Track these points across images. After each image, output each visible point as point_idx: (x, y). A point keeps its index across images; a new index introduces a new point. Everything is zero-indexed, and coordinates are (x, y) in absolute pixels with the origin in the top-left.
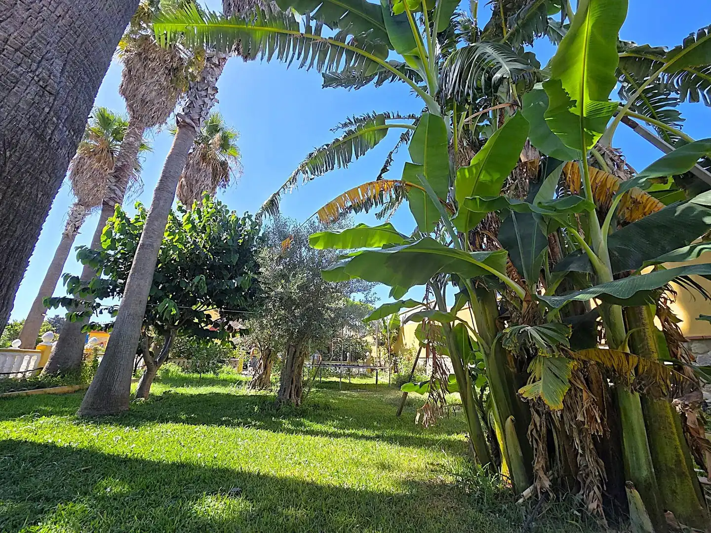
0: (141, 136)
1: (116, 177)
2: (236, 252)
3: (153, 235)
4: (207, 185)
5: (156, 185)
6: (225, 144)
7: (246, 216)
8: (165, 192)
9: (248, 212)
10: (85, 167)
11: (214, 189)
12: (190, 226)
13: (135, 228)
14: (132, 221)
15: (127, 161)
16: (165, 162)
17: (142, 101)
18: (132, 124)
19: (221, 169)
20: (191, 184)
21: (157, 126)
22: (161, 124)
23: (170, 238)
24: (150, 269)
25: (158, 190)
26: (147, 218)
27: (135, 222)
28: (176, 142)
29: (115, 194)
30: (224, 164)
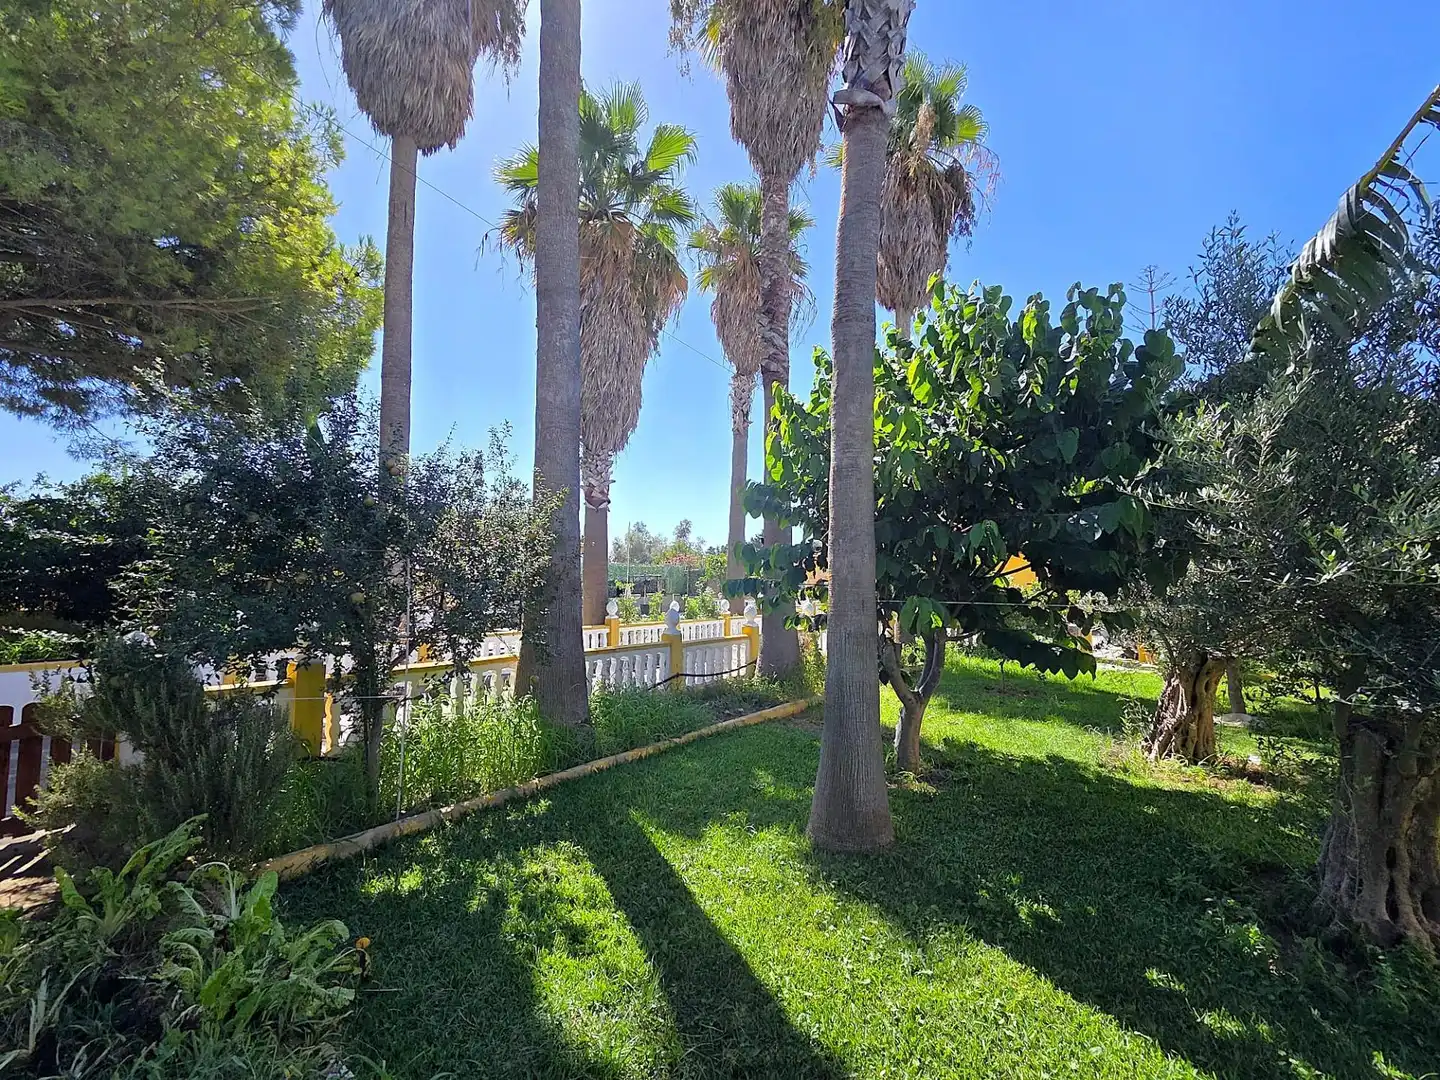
0: (785, 206)
1: (768, 312)
2: (1067, 423)
3: (852, 441)
4: (927, 244)
5: (832, 314)
6: (944, 125)
7: (1076, 298)
8: (854, 323)
9: (1077, 286)
10: (730, 309)
11: (942, 246)
12: (926, 386)
13: (816, 423)
14: (807, 407)
15: (776, 273)
16: (836, 243)
17: (769, 125)
18: (766, 189)
19: (950, 189)
20: (894, 257)
21: (807, 165)
22: (812, 155)
23: (889, 428)
24: (865, 523)
25: (839, 323)
26: (832, 395)
27: (813, 410)
28: (848, 179)
29: (774, 345)
30: (954, 175)
